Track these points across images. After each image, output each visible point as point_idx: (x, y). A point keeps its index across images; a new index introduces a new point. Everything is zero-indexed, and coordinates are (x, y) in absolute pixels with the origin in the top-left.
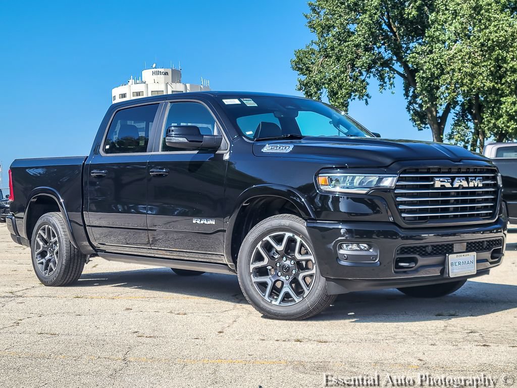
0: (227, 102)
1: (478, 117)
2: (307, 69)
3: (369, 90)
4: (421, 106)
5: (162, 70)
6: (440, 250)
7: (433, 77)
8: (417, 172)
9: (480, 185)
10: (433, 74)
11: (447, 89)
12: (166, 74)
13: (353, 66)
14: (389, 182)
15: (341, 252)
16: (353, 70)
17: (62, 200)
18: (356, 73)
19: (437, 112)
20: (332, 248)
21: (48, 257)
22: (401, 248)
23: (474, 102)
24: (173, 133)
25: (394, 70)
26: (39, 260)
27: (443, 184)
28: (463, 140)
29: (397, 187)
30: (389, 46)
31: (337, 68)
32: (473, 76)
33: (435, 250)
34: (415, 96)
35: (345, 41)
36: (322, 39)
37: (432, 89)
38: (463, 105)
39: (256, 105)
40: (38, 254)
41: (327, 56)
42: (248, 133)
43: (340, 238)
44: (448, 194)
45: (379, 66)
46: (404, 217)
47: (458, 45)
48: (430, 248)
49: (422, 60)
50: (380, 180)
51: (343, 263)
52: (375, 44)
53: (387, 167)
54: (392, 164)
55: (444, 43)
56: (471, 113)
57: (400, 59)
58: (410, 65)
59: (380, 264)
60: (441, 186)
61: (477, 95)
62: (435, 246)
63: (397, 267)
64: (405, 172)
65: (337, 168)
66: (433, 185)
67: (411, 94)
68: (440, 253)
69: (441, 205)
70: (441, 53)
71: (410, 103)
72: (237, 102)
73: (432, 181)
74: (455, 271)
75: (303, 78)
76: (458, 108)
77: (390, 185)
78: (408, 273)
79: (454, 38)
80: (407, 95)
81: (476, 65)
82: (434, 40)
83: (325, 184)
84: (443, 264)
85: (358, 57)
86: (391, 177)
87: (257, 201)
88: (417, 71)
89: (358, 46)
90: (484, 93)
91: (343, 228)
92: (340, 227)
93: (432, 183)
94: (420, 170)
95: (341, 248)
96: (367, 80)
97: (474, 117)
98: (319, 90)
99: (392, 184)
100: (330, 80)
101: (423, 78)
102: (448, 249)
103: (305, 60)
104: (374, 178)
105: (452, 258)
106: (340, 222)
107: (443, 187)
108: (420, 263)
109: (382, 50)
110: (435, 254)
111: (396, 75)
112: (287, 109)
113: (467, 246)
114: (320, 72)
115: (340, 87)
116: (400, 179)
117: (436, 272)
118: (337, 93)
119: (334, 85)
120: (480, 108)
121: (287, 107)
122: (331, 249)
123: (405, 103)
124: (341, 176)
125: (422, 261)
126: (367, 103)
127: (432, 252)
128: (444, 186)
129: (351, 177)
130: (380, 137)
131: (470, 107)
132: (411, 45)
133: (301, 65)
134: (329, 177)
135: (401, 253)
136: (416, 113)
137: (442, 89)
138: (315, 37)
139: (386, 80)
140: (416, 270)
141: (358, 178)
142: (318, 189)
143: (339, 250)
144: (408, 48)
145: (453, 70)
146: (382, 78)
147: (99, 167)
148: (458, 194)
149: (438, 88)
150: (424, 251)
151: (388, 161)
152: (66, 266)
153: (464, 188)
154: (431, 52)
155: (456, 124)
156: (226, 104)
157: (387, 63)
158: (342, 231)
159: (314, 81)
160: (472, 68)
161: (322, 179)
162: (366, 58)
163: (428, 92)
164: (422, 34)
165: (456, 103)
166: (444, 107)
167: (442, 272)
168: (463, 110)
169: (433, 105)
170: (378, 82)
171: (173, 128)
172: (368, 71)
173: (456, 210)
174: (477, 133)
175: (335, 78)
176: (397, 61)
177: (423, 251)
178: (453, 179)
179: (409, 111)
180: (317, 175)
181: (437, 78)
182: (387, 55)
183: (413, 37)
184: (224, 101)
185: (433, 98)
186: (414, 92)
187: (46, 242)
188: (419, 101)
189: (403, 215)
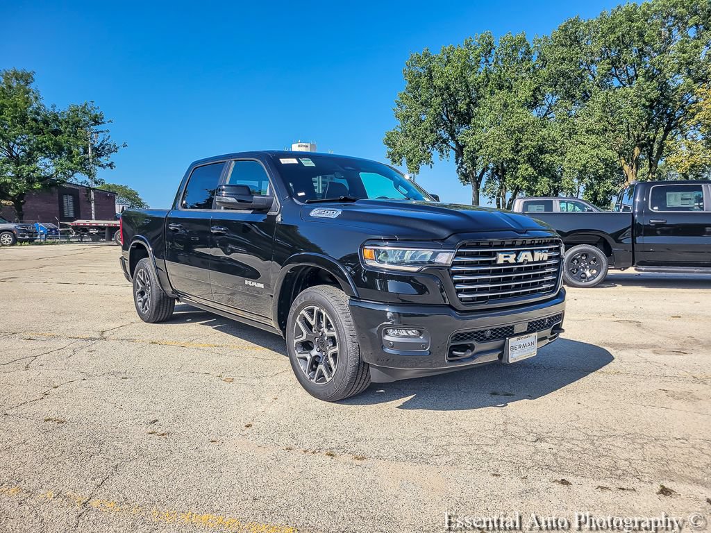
0: (284, 161)
1: (502, 177)
2: (393, 144)
3: (433, 159)
4: (466, 170)
5: (304, 144)
6: (500, 333)
7: (475, 151)
8: (478, 246)
9: (546, 258)
10: (475, 149)
11: (483, 158)
12: (307, 146)
13: (423, 142)
14: (445, 258)
15: (387, 338)
16: (423, 145)
17: (151, 249)
18: (425, 147)
19: (476, 174)
20: (376, 333)
21: (145, 296)
22: (456, 335)
23: (500, 168)
24: (224, 192)
25: (449, 146)
26: (139, 298)
27: (506, 259)
28: (492, 192)
29: (454, 264)
30: (447, 130)
31: (412, 144)
32: (500, 150)
33: (494, 334)
34: (462, 163)
35: (419, 126)
36: (404, 125)
37: (474, 159)
38: (493, 169)
39: (314, 165)
40: (138, 293)
41: (407, 136)
42: (300, 194)
43: (385, 323)
44: (510, 271)
45: (440, 142)
46: (461, 299)
47: (491, 130)
48: (489, 332)
49: (468, 139)
50: (435, 255)
51: (388, 350)
52: (437, 128)
53: (443, 240)
54: (449, 236)
55: (483, 128)
56: (498, 175)
57: (453, 138)
58: (460, 143)
59: (430, 353)
60: (505, 261)
61: (502, 163)
62: (495, 330)
63: (451, 355)
64: (463, 246)
65: (385, 240)
66: (495, 261)
67: (460, 162)
68: (499, 337)
69: (502, 283)
70: (480, 135)
71: (459, 168)
72: (294, 161)
73: (494, 256)
74: (515, 355)
75: (391, 150)
76: (489, 171)
77: (445, 262)
78: (462, 361)
79: (489, 125)
80: (457, 162)
81: (503, 143)
82: (477, 126)
83: (370, 258)
84: (502, 349)
85: (426, 137)
86: (448, 252)
87: (302, 269)
88: (464, 146)
89: (426, 129)
90: (507, 162)
91: (389, 311)
92: (387, 310)
93: (494, 259)
94: (481, 244)
95: (386, 334)
96: (432, 152)
97: (500, 178)
98: (400, 158)
99: (447, 261)
100: (408, 151)
101: (468, 151)
102: (508, 332)
103: (392, 138)
104: (427, 253)
105: (512, 342)
106: (386, 304)
107: (507, 263)
108: (476, 350)
109: (442, 132)
110: (494, 338)
111: (451, 149)
112: (347, 170)
113: (528, 326)
114: (402, 146)
115: (414, 156)
116: (458, 255)
117: (494, 357)
118: (412, 160)
119: (411, 155)
120: (504, 172)
121: (346, 168)
122: (374, 334)
123: (456, 167)
124: (389, 250)
125: (479, 347)
126: (431, 167)
127: (491, 337)
128: (507, 261)
129: (401, 252)
130: (438, 201)
131: (497, 171)
132: (461, 130)
133: (390, 142)
134: (375, 250)
135: (455, 340)
136: (463, 174)
137: (480, 158)
138: (400, 123)
139: (444, 152)
140: (472, 358)
141: (409, 253)
142: (363, 263)
143: (384, 336)
144: (459, 132)
145: (488, 146)
146: (441, 151)
147: (176, 220)
148: (520, 270)
149: (477, 158)
150: (482, 336)
151: (445, 233)
152: (156, 307)
153: (528, 263)
154: (474, 134)
155: (489, 182)
156: (283, 163)
157: (445, 141)
158: (389, 315)
159: (398, 152)
160: (500, 145)
161: (367, 252)
162: (431, 138)
163: (471, 160)
164: (469, 123)
165: (488, 168)
166: (480, 170)
167: (501, 357)
168: (493, 173)
169: (474, 169)
170: (439, 154)
171: (224, 187)
172: (433, 146)
173: (517, 287)
174: (501, 188)
175: (411, 150)
176: (452, 140)
177: (480, 336)
178: (518, 253)
179: (458, 173)
180: (362, 247)
181: (477, 151)
182: (446, 136)
183: (462, 124)
184: (281, 160)
185: (474, 165)
186: (462, 160)
187: (143, 284)
188: (464, 166)
189: (461, 296)
